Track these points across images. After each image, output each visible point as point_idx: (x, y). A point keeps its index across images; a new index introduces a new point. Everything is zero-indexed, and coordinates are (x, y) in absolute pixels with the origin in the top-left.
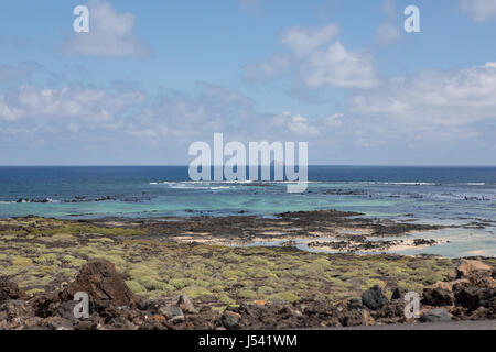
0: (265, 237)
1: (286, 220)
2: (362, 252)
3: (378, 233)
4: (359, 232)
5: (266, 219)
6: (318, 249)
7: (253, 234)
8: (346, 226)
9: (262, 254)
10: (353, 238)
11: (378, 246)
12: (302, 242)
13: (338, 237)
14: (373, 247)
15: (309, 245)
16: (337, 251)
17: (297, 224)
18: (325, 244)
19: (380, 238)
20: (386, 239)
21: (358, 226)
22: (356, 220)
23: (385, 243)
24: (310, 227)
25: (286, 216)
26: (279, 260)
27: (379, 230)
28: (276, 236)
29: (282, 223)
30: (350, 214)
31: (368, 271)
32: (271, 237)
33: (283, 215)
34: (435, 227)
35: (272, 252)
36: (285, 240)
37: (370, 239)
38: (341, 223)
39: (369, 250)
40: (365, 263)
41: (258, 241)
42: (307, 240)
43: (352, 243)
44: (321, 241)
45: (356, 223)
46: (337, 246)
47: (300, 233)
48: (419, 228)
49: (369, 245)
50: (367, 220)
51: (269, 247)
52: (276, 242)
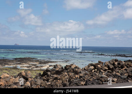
0: (9, 65)
1: (16, 60)
2: (35, 69)
3: (40, 64)
4: (35, 63)
5: (10, 60)
6: (23, 68)
7: (5, 64)
8: (32, 62)
9: (6, 70)
10: (33, 65)
11: (39, 67)
12: (19, 66)
13: (29, 65)
14: (38, 67)
15: (21, 67)
16: (28, 68)
17: (19, 61)
18: (25, 67)
19: (41, 65)
20: (42, 65)
21: (35, 62)
22: (35, 60)
23: (41, 66)
24: (22, 62)
25: (16, 59)
26: (11, 71)
27: (41, 63)
28: (12, 65)
29: (14, 61)
30: (34, 58)
31: (34, 74)
32: (10, 65)
33: (15, 59)
34: (55, 62)
35: (9, 69)
36: (14, 66)
37: (38, 65)
38: (31, 61)
39: (37, 68)
40: (34, 72)
41: (6, 66)
42: (21, 66)
43: (33, 66)
44: (24, 66)
45: (35, 61)
46: (28, 67)
47: (19, 64)
48: (51, 62)
49: (37, 67)
50: (38, 60)
51: (9, 68)
52: (12, 66)
